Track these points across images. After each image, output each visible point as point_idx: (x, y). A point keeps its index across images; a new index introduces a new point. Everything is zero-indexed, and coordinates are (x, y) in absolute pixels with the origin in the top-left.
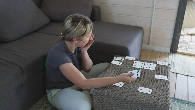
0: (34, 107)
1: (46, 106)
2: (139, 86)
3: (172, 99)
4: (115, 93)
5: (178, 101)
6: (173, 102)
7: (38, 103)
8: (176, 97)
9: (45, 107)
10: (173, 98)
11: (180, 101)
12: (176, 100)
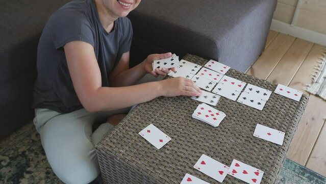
0: (11, 138)
1: (33, 141)
2: (202, 153)
3: (296, 170)
4: (139, 162)
5: (312, 177)
6: (298, 179)
7: (22, 132)
8: (308, 166)
9: (31, 141)
10: (301, 168)
11: (315, 179)
12: (307, 175)
